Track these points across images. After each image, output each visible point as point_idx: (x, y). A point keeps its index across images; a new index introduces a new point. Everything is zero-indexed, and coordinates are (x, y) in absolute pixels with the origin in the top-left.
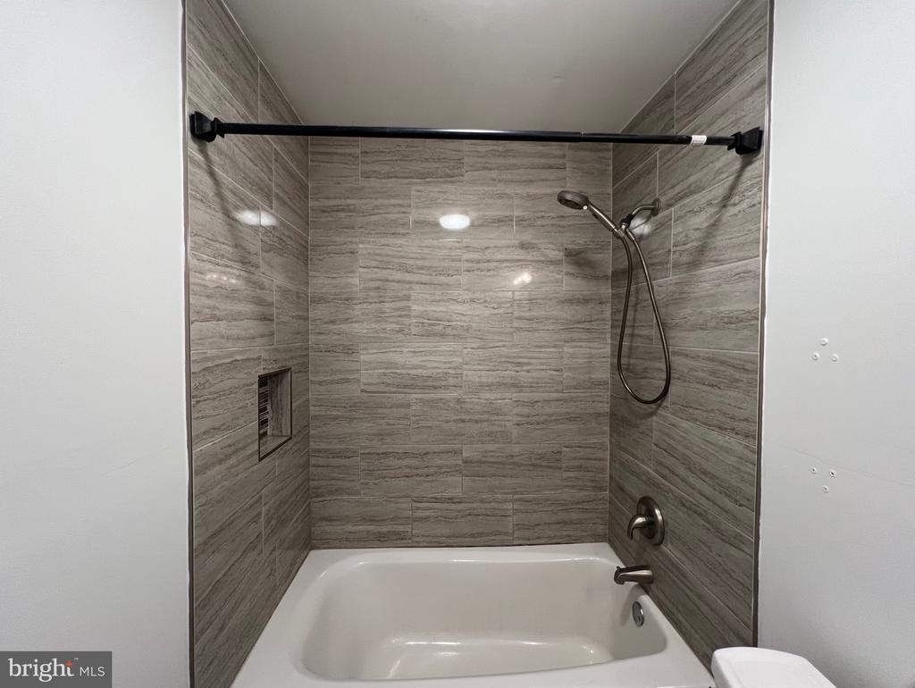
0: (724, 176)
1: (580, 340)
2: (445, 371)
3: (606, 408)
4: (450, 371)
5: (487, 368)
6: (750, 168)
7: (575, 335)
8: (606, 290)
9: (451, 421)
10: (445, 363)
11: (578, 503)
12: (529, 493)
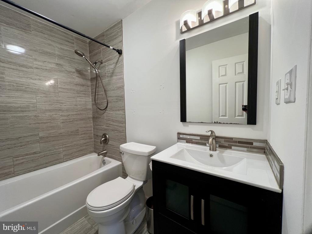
0: (116, 58)
1: (82, 97)
2: (27, 105)
3: (91, 116)
4: (30, 105)
5: (48, 104)
6: (120, 57)
7: (81, 95)
8: (89, 83)
9: (32, 124)
10: (27, 102)
11: (85, 144)
12: (68, 144)
